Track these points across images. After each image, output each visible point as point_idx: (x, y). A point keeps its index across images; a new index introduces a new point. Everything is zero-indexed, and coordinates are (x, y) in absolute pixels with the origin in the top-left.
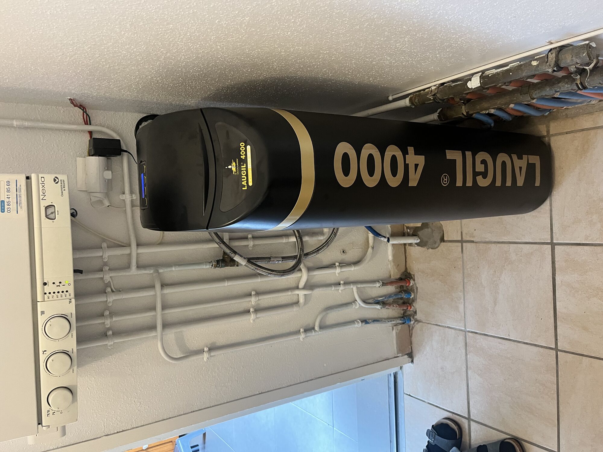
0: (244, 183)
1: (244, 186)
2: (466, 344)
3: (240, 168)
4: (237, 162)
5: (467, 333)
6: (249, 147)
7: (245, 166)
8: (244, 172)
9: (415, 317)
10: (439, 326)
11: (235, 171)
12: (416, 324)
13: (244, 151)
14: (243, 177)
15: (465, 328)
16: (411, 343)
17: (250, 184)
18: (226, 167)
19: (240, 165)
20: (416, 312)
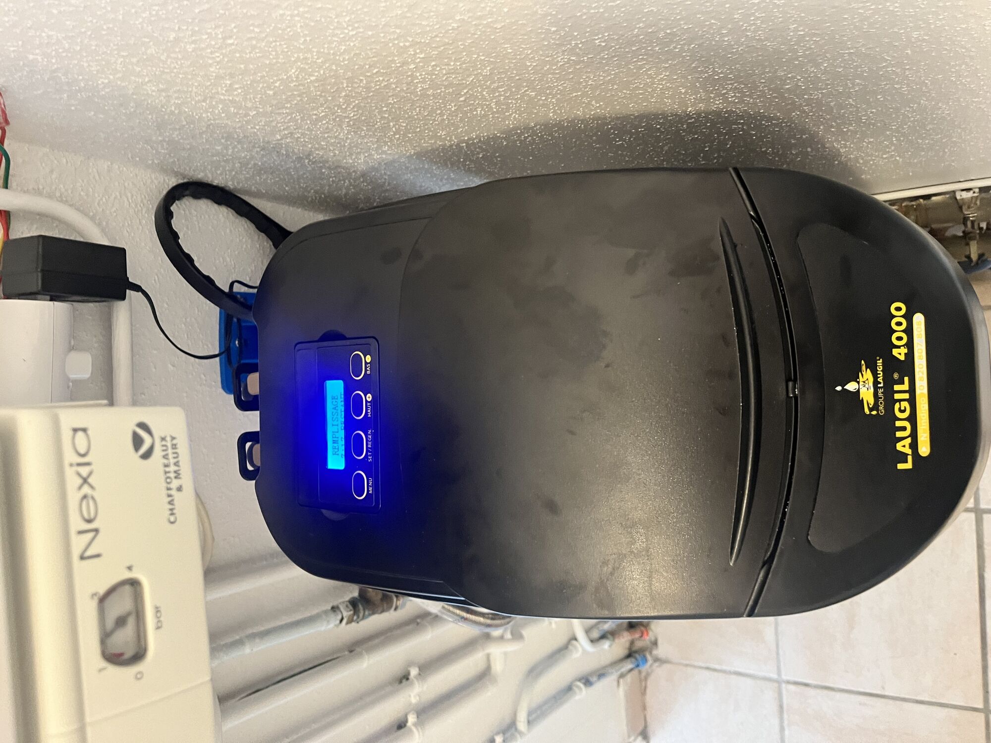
0: (904, 446)
1: (903, 458)
2: (781, 707)
3: (889, 392)
4: (880, 369)
5: (784, 685)
6: (919, 320)
7: (906, 387)
8: (903, 408)
9: (655, 652)
10: (715, 670)
11: (872, 402)
12: (657, 667)
13: (902, 331)
14: (898, 424)
15: (779, 672)
16: (644, 708)
17: (924, 449)
18: (839, 388)
19: (889, 383)
20: (655, 643)
